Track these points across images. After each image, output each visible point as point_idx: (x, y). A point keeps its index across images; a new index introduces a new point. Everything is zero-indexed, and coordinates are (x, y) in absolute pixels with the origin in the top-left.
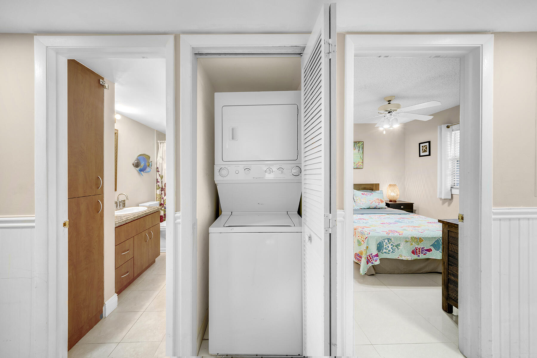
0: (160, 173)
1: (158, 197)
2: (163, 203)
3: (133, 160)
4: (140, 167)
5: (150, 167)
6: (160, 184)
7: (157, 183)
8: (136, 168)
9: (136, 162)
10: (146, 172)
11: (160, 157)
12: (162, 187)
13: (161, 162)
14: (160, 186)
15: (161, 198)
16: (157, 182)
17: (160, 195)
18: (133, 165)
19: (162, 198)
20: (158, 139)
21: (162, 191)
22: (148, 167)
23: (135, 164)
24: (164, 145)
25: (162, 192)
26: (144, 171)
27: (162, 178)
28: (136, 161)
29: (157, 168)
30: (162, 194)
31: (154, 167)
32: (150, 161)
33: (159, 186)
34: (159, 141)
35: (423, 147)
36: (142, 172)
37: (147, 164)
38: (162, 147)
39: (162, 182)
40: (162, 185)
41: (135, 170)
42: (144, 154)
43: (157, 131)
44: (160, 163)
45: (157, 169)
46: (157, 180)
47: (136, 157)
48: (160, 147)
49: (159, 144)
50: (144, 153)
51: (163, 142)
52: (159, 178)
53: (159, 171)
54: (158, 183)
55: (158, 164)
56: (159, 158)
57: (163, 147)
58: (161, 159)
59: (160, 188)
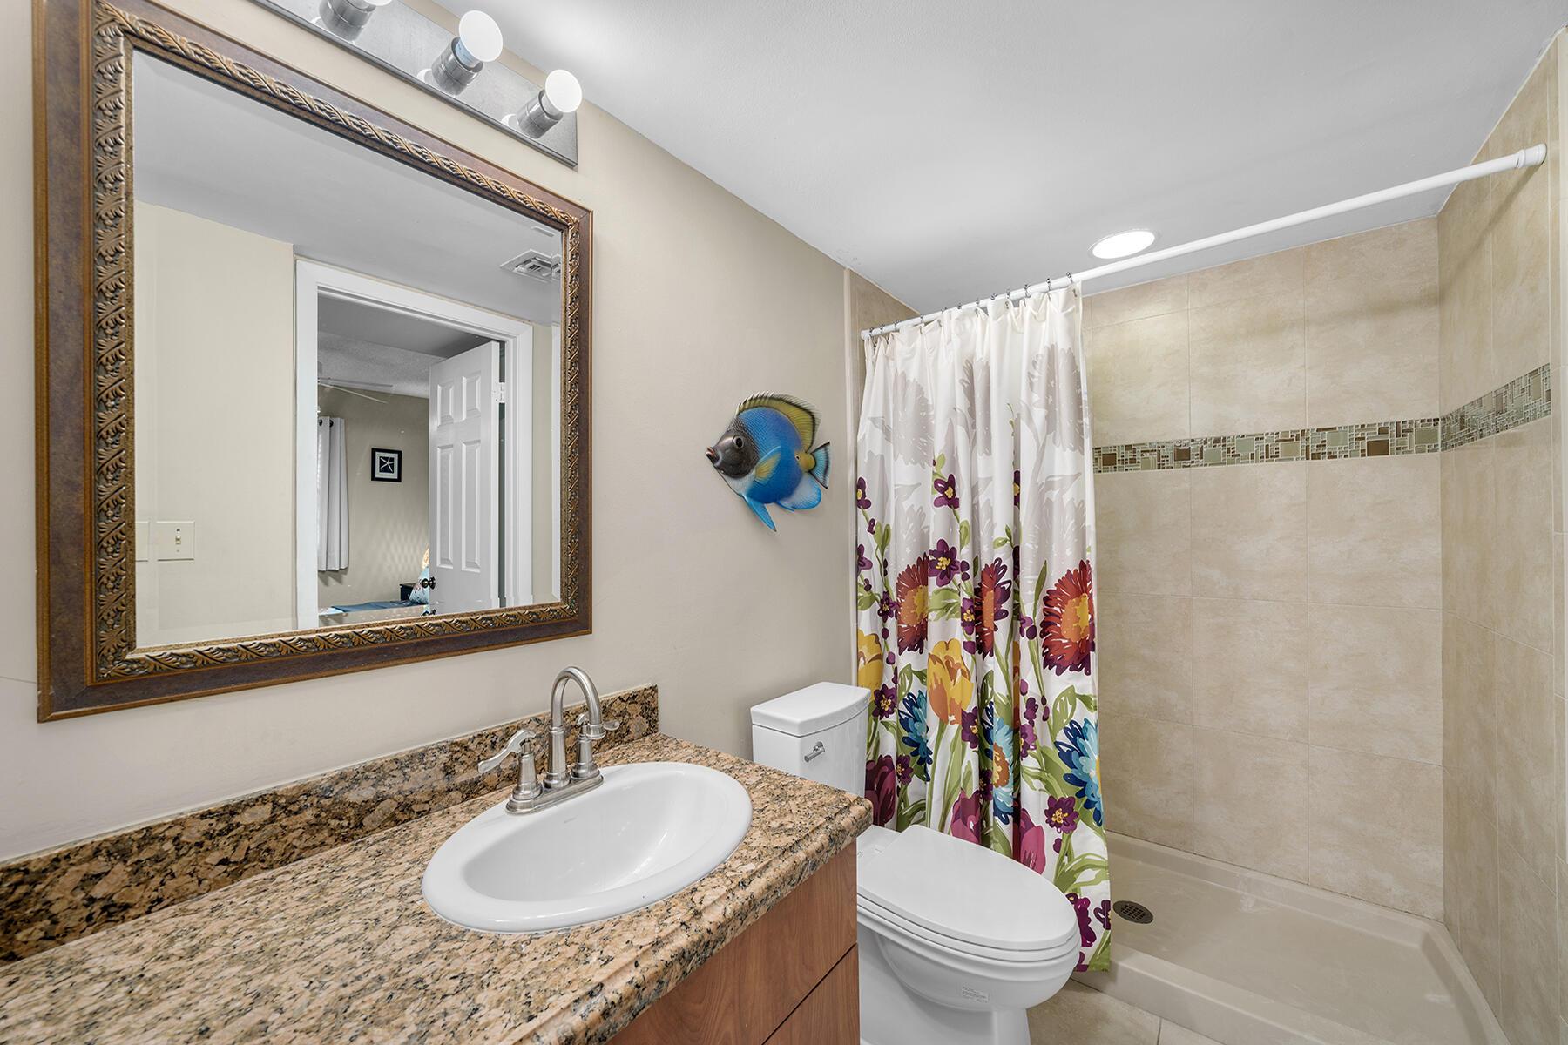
0: (872, 512)
1: (863, 649)
2: (891, 686)
3: (716, 430)
4: (753, 472)
5: (821, 479)
6: (873, 574)
7: (858, 572)
8: (733, 482)
9: (731, 447)
10: (794, 508)
11: (873, 420)
12: (886, 593)
13: (877, 452)
14: (877, 589)
15: (879, 657)
16: (862, 563)
17: (877, 641)
18: (713, 458)
19: (886, 656)
20: (858, 325)
21: (884, 615)
22: (806, 478)
23: (720, 454)
24: (893, 348)
25: (885, 620)
26: (785, 503)
27: (884, 542)
28: (729, 439)
29: (860, 485)
30: (885, 633)
31: (841, 478)
32: (819, 442)
33: (868, 588)
34: (865, 334)
35: (392, 459)
36: (771, 508)
37: (803, 460)
38: (880, 361)
39: (885, 564)
40: (885, 584)
41: (725, 496)
42: (780, 399)
43: (853, 274)
44: (871, 454)
45: (860, 492)
46: (860, 550)
47: (728, 413)
48: (874, 364)
49: (868, 348)
50: (778, 393)
51: (886, 335)
52: (870, 543)
53: (867, 504)
54: (863, 572)
55: (863, 460)
56: (865, 425)
57: (887, 358)
58: (879, 433)
59: (873, 598)
